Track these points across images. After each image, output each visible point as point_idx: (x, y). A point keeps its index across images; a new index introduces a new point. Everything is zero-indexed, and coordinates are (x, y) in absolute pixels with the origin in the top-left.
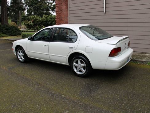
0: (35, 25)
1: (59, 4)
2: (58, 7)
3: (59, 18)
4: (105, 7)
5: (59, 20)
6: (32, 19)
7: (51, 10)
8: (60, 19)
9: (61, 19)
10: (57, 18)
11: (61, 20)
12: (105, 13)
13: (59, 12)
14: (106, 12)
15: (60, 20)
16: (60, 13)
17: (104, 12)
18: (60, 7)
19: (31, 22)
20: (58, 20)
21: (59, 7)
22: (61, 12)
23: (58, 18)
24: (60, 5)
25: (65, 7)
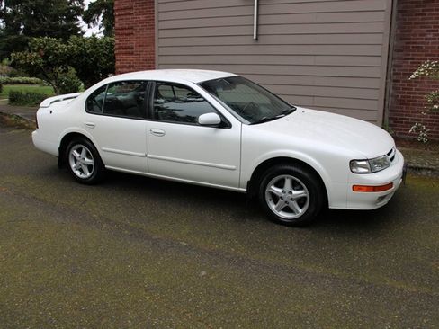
0: (49, 65)
1: (125, 9)
2: (122, 17)
3: (126, 48)
4: (257, 25)
5: (126, 54)
6: (40, 47)
7: (84, 19)
8: (128, 50)
9: (130, 51)
10: (119, 48)
11: (132, 54)
12: (257, 39)
13: (126, 32)
14: (260, 37)
15: (129, 53)
16: (129, 34)
17: (255, 37)
18: (128, 17)
19: (36, 58)
20: (123, 54)
21: (125, 17)
22: (130, 31)
23: (123, 49)
24: (127, 11)
25: (142, 18)
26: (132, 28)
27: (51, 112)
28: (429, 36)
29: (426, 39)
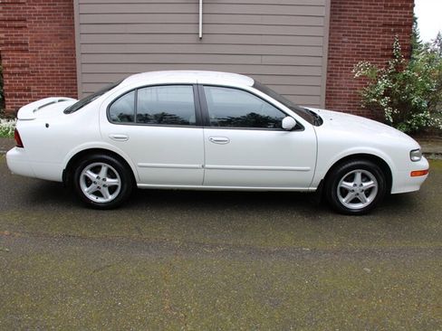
2: (7, 6)
3: (17, 44)
5: (16, 51)
8: (19, 47)
9: (24, 47)
11: (27, 51)
13: (17, 24)
15: (22, 51)
16: (20, 27)
17: (200, 35)
18: (17, 6)
20: (12, 51)
21: (11, 6)
22: (21, 24)
23: (12, 44)
25: (38, 8)
26: (25, 20)
27: (47, 126)
28: (344, 40)
29: (343, 42)
